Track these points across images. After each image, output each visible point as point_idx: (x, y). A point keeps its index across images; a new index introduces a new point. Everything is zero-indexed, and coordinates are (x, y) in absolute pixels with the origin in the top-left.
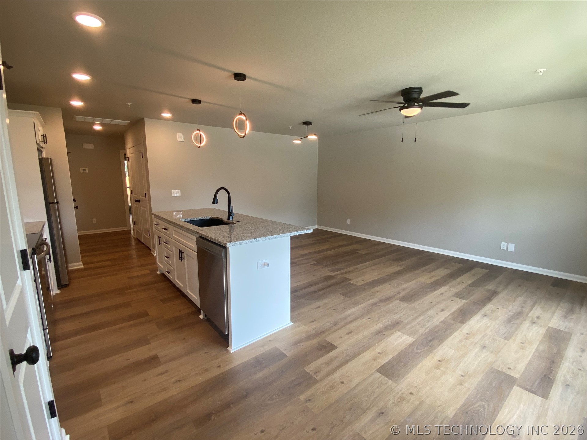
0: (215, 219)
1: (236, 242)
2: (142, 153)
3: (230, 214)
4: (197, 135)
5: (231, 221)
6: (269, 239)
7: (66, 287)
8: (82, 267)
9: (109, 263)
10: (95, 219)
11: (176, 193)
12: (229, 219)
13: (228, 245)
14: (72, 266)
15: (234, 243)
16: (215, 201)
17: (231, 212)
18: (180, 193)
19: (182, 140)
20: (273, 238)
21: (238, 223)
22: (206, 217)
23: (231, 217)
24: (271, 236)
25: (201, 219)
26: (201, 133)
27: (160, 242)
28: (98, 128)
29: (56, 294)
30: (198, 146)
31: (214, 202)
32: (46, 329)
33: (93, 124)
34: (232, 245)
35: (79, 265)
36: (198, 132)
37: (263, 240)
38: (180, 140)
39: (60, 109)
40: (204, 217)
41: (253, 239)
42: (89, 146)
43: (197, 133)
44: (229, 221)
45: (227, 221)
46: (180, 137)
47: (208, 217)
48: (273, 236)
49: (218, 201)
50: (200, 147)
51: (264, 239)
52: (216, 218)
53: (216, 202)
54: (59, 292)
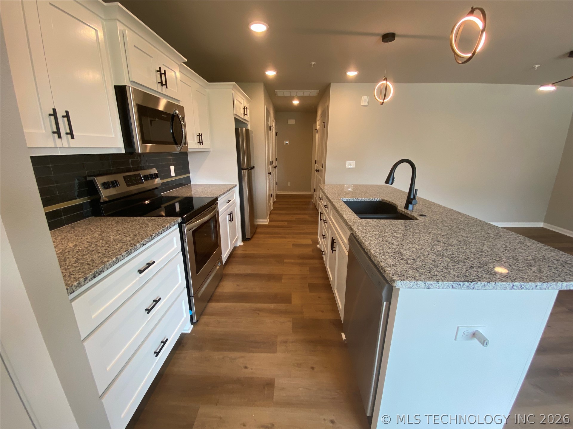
0: (386, 203)
1: (419, 283)
2: (325, 123)
3: (411, 199)
4: (382, 87)
5: (410, 213)
6: (505, 288)
7: (248, 240)
8: (267, 223)
9: (285, 224)
10: (290, 183)
11: (351, 164)
12: (406, 207)
13: (398, 284)
14: (259, 222)
15: (413, 283)
16: (390, 179)
17: (412, 197)
18: (354, 165)
19: (366, 105)
20: (515, 287)
21: (422, 217)
22: (374, 199)
23: (410, 206)
24: (511, 284)
25: (368, 200)
26: (388, 83)
27: (321, 219)
28: (296, 102)
29: (239, 245)
30: (380, 102)
31: (387, 182)
32: (193, 297)
33: (292, 98)
34: (407, 286)
35: (265, 222)
36: (385, 82)
37: (487, 287)
38: (364, 105)
39: (263, 83)
40: (371, 199)
41: (461, 283)
42: (292, 122)
43: (382, 84)
44: (406, 211)
45: (402, 211)
46: (365, 100)
47: (377, 199)
48: (515, 284)
49: (395, 180)
50: (383, 103)
51: (491, 288)
52: (388, 202)
53: (390, 182)
54: (242, 244)
